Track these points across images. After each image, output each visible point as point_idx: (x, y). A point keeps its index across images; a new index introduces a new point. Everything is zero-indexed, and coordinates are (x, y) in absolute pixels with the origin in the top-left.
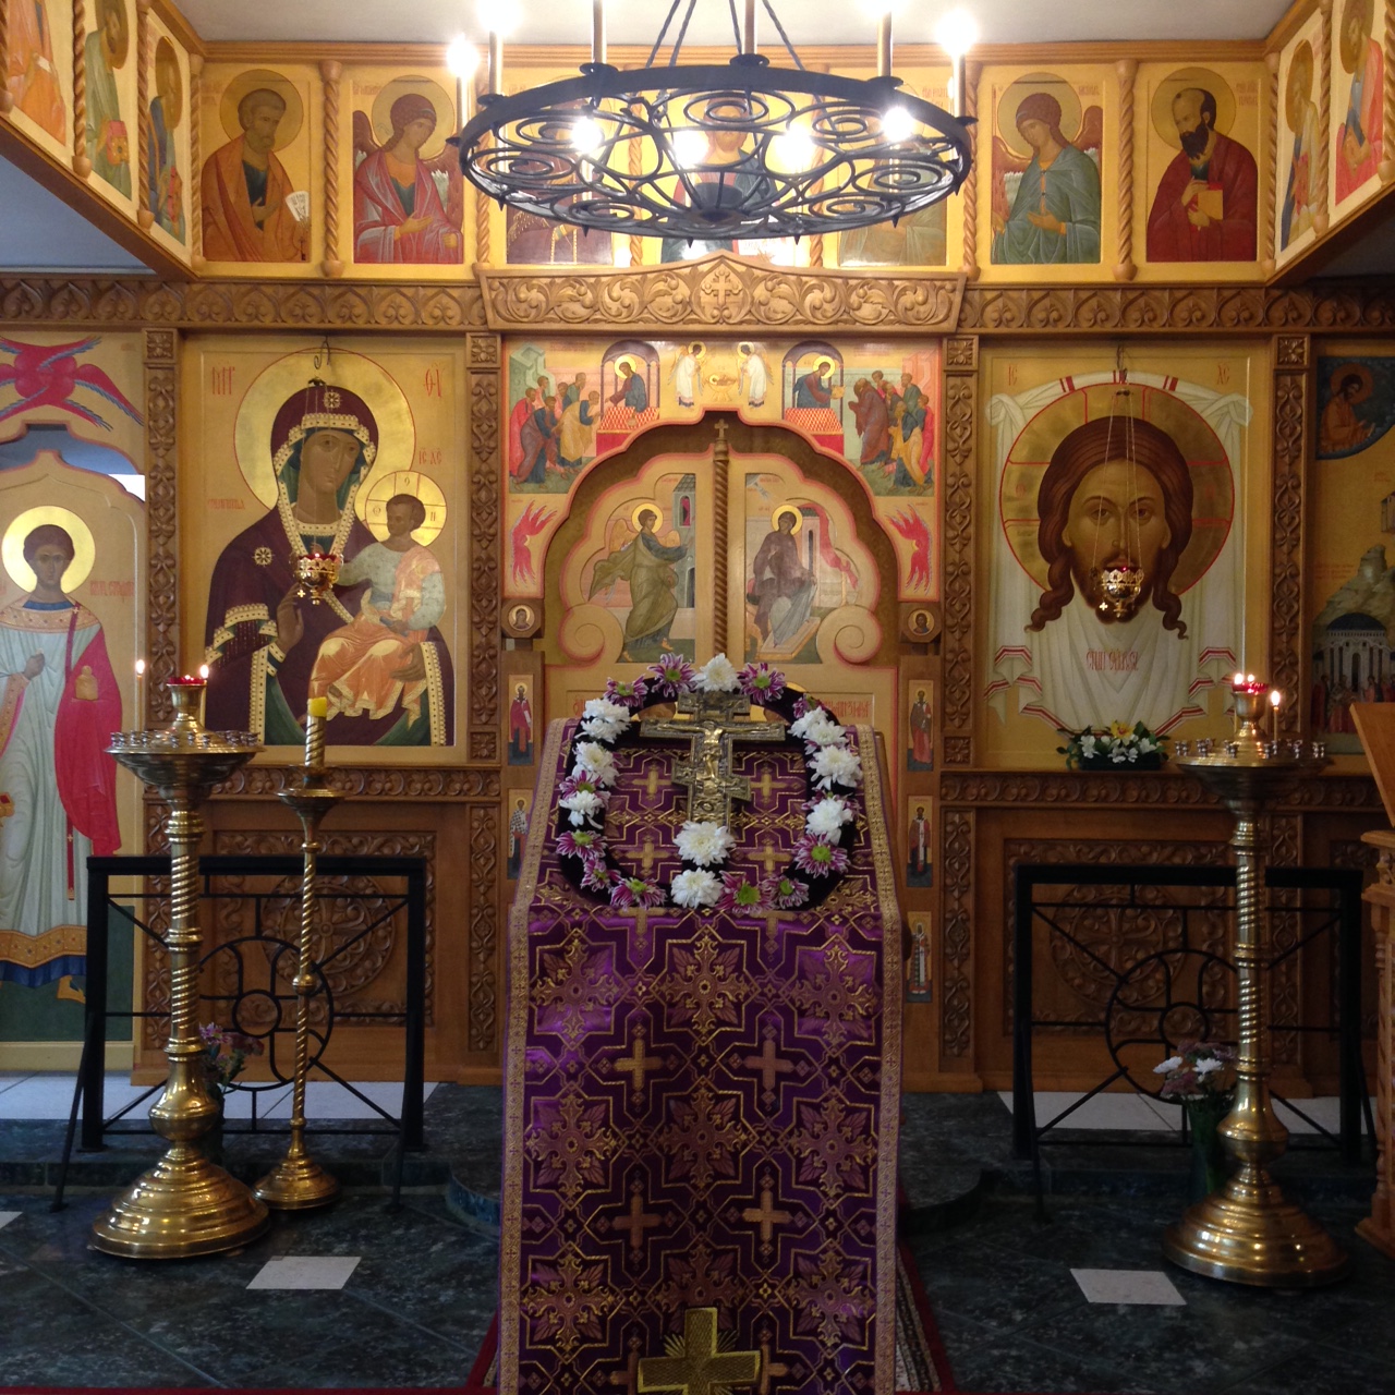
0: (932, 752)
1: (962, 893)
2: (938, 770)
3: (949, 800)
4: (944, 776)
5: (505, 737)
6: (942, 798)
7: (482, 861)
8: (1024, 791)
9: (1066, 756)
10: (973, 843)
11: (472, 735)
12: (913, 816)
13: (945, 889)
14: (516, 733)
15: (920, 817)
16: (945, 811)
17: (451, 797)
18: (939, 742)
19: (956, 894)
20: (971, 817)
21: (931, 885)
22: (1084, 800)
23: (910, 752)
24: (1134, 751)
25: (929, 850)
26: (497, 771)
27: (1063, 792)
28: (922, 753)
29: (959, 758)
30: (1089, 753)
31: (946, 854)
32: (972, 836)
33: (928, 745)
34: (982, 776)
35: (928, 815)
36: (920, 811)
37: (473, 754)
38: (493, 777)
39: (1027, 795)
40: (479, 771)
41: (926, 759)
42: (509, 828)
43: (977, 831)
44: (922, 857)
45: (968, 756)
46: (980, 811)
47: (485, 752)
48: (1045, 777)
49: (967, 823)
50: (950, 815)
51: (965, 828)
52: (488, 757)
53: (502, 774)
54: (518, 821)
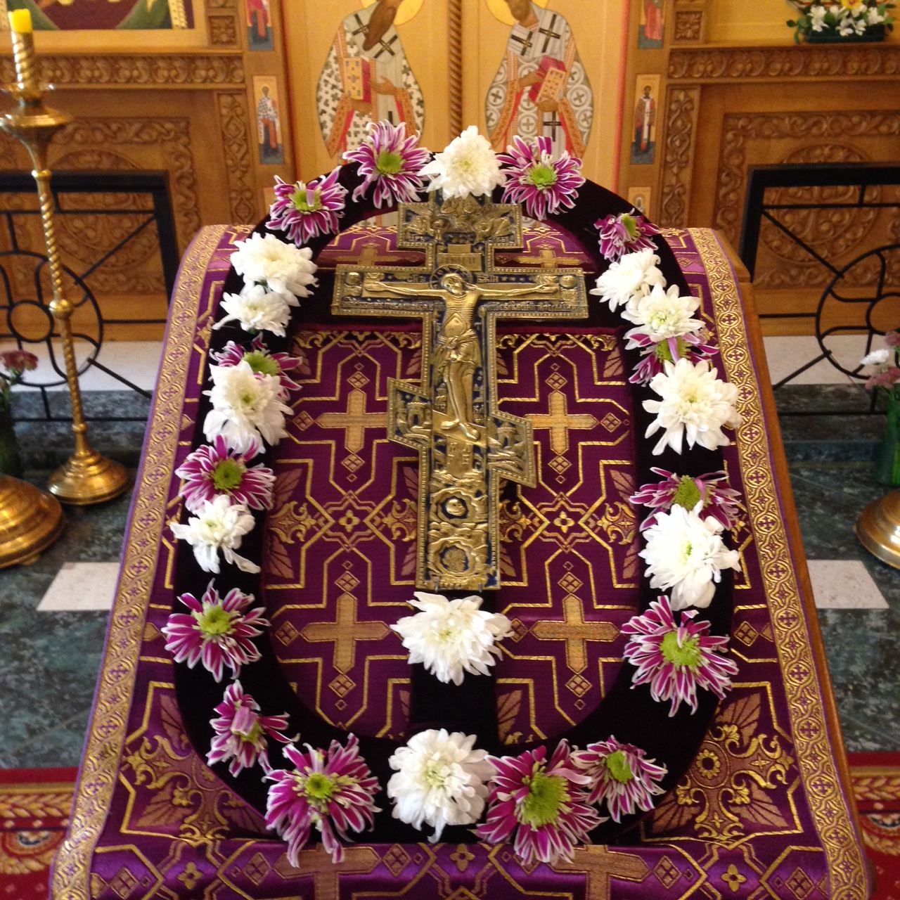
0: (664, 28)
1: (681, 169)
2: (668, 47)
3: (677, 78)
4: (673, 53)
5: (244, 22)
6: (670, 76)
7: (235, 148)
8: (749, 66)
9: (794, 29)
10: (695, 119)
11: (210, 19)
12: (640, 95)
13: (665, 165)
14: (253, 16)
15: (647, 97)
16: (671, 89)
17: (198, 84)
18: (671, 18)
19: (675, 170)
20: (695, 95)
21: (652, 162)
22: (806, 74)
23: (642, 30)
24: (862, 23)
25: (653, 129)
26: (239, 58)
27: (787, 66)
28: (653, 30)
29: (689, 34)
30: (817, 27)
31: (668, 132)
32: (694, 114)
33: (660, 21)
34: (709, 52)
35: (654, 94)
36: (647, 90)
37: (214, 40)
38: (237, 63)
39: (751, 71)
40: (221, 58)
41: (656, 36)
42: (256, 115)
43: (700, 108)
44: (645, 136)
45: (697, 32)
46: (705, 88)
47: (224, 38)
48: (770, 52)
49: (691, 101)
50: (676, 92)
51: (688, 106)
52: (229, 42)
53: (245, 58)
54: (265, 107)
